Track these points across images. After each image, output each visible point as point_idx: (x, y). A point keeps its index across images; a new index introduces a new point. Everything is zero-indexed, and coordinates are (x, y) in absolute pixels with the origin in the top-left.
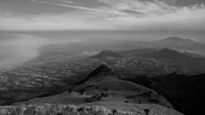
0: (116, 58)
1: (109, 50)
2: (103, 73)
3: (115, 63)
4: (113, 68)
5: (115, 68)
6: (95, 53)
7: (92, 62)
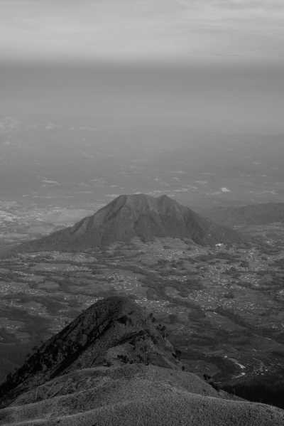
0: (198, 251)
1: (156, 193)
2: (113, 353)
3: (194, 285)
4: (183, 313)
5: (197, 314)
6: (68, 216)
7: (48, 276)
